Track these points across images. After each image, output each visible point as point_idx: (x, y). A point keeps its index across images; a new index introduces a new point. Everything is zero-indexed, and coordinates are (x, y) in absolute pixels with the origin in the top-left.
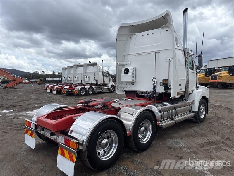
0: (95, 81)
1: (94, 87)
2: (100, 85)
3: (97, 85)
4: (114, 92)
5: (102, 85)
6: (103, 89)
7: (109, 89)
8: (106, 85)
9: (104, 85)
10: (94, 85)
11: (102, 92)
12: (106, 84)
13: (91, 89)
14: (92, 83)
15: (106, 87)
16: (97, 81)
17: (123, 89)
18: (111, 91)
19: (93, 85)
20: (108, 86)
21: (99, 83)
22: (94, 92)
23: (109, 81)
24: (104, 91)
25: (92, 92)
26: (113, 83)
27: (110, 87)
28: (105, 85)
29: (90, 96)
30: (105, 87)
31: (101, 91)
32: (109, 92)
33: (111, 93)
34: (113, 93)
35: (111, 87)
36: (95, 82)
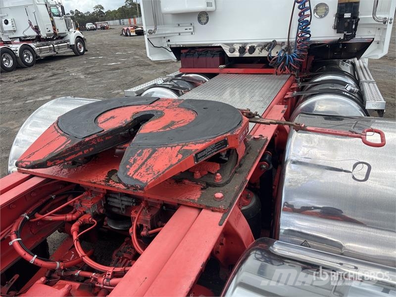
0: (33, 29)
1: (32, 45)
2: (46, 40)
3: (38, 38)
4: (86, 53)
5: (52, 40)
6: (59, 48)
7: (71, 47)
8: (62, 38)
9: (57, 39)
10: (33, 41)
11: (58, 55)
12: (62, 35)
13: (28, 52)
14: (26, 37)
15: (65, 42)
16: (36, 29)
17: (165, 41)
18: (79, 51)
19: (29, 40)
20: (68, 41)
21: (43, 35)
22: (38, 57)
23: (68, 27)
24: (61, 52)
25: (31, 57)
26: (78, 32)
27: (72, 42)
28: (60, 37)
29: (29, 69)
30: (61, 43)
31: (53, 53)
32: (73, 53)
33: (78, 56)
34: (84, 56)
35: (76, 43)
36: (32, 33)
